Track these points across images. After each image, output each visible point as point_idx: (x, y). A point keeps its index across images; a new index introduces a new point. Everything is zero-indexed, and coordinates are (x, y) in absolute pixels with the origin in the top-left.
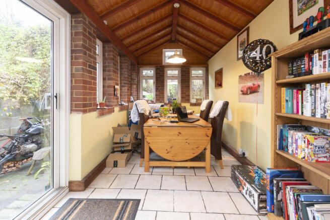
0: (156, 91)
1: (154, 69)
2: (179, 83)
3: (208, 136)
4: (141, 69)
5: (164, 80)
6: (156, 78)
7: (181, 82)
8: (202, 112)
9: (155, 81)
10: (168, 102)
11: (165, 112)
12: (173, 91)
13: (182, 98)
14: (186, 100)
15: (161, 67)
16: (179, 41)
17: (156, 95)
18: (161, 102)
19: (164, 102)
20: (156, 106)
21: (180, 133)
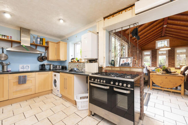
0: (152, 62)
1: (151, 51)
2: (167, 57)
3: (182, 80)
4: (143, 52)
5: (156, 56)
6: (152, 55)
7: (168, 57)
8: (182, 72)
9: (151, 57)
10: (159, 67)
11: (158, 71)
12: (162, 61)
13: (169, 65)
14: (171, 66)
15: (155, 50)
16: (166, 36)
17: (152, 64)
18: (155, 67)
19: (156, 67)
20: (152, 69)
21: (167, 78)
